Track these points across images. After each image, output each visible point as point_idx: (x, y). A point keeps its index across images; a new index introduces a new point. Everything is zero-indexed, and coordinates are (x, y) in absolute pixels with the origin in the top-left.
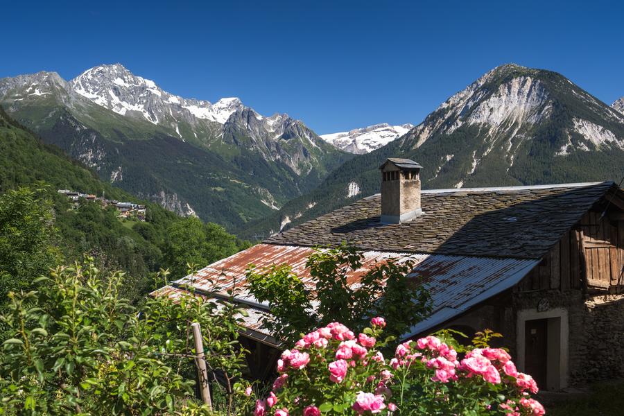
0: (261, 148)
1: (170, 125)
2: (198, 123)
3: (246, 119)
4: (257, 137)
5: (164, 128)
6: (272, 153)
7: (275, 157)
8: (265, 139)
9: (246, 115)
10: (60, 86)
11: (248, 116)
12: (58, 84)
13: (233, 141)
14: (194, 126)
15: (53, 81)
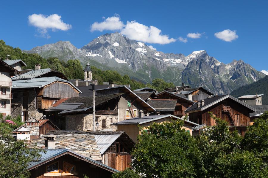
0: (208, 86)
1: (145, 72)
2: (166, 70)
3: (198, 65)
4: (206, 78)
5: (140, 74)
6: (216, 89)
7: (219, 92)
8: (211, 79)
9: (199, 62)
10: (69, 50)
11: (201, 63)
12: (68, 49)
13: (187, 81)
14: (163, 73)
15: (65, 47)
